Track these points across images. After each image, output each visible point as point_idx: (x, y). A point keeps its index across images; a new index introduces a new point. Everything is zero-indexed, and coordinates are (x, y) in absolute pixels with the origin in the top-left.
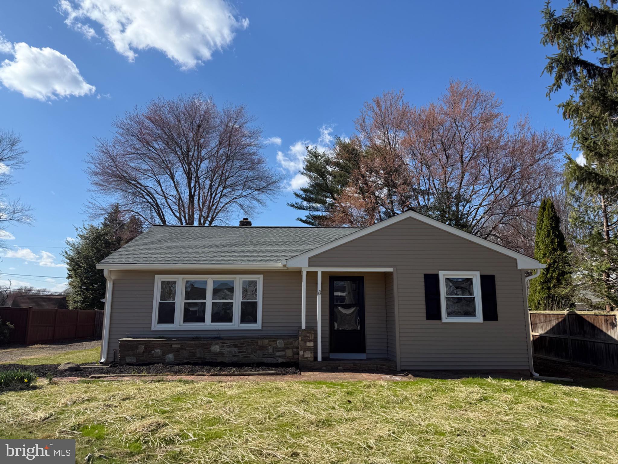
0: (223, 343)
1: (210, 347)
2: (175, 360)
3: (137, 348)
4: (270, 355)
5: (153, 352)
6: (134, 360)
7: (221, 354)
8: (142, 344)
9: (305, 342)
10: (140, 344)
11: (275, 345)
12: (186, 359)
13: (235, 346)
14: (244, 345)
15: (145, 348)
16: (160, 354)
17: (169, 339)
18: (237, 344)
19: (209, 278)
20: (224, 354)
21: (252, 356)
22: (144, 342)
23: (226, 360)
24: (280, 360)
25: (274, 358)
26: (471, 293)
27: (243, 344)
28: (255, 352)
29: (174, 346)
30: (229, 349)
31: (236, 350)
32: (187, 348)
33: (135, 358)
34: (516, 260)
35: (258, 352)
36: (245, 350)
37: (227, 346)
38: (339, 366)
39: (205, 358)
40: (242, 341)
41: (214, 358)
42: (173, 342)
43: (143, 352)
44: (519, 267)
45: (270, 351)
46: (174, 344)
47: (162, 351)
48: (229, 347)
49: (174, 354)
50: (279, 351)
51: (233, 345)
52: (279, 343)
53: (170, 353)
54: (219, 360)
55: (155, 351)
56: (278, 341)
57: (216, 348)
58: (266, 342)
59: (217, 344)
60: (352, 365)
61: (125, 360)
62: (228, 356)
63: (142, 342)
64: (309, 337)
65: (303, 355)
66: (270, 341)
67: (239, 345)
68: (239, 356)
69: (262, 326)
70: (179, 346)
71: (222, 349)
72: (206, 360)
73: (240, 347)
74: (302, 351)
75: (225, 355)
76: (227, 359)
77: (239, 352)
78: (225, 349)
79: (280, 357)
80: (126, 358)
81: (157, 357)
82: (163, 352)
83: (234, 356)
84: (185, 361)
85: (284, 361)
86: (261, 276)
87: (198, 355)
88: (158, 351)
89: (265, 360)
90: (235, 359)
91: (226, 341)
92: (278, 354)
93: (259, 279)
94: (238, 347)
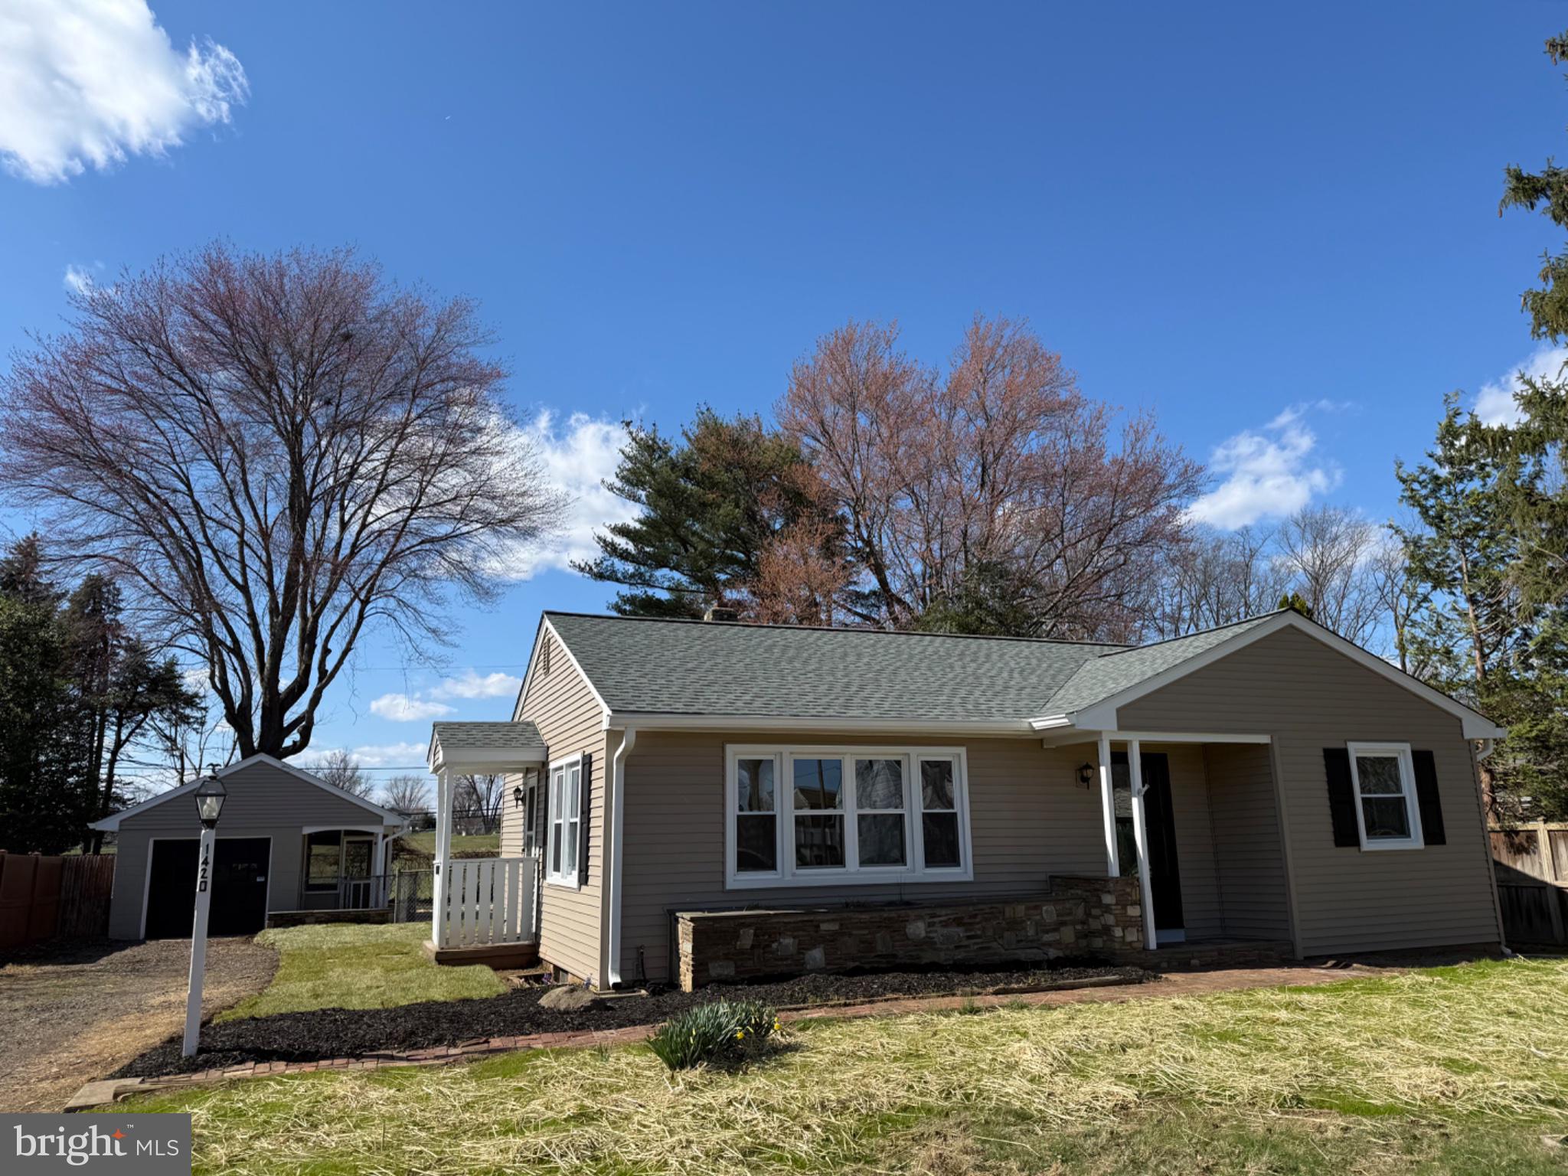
0: (933, 916)
1: (905, 927)
2: (828, 964)
3: (738, 937)
4: (1031, 941)
5: (775, 945)
6: (729, 971)
7: (928, 942)
8: (749, 926)
9: (1124, 908)
10: (743, 925)
11: (1038, 917)
12: (853, 960)
13: (959, 922)
14: (977, 920)
15: (756, 935)
16: (792, 950)
17: (810, 910)
18: (962, 918)
19: (845, 754)
20: (935, 943)
21: (994, 945)
22: (752, 920)
23: (941, 957)
24: (1053, 953)
25: (1038, 948)
26: (1399, 789)
27: (975, 916)
28: (1001, 937)
29: (824, 927)
30: (945, 931)
31: (960, 931)
32: (855, 932)
33: (732, 963)
34: (1460, 720)
35: (1006, 934)
36: (979, 932)
37: (941, 922)
38: (1193, 958)
39: (895, 956)
40: (971, 909)
41: (913, 953)
42: (819, 917)
43: (753, 947)
44: (1467, 736)
45: (1031, 932)
46: (824, 921)
47: (797, 941)
48: (945, 924)
49: (825, 949)
50: (1047, 932)
51: (954, 920)
52: (1047, 911)
53: (814, 946)
54: (927, 957)
55: (780, 943)
56: (1044, 908)
57: (918, 929)
58: (1021, 910)
59: (919, 918)
60: (1216, 953)
61: (707, 970)
62: (944, 947)
63: (748, 921)
64: (1129, 894)
65: (1123, 937)
66: (1028, 908)
67: (966, 920)
68: (966, 946)
69: (975, 874)
70: (835, 927)
71: (930, 932)
72: (898, 961)
73: (970, 924)
74: (1120, 929)
75: (938, 946)
76: (942, 954)
77: (969, 938)
78: (936, 931)
79: (1049, 944)
80: (710, 965)
81: (786, 959)
82: (799, 944)
83: (957, 947)
84: (851, 965)
85: (1061, 954)
86: (962, 751)
87: (880, 948)
88: (788, 941)
89: (1023, 955)
90: (960, 955)
91: (938, 911)
92: (1047, 938)
93: (958, 757)
94: (964, 925)
